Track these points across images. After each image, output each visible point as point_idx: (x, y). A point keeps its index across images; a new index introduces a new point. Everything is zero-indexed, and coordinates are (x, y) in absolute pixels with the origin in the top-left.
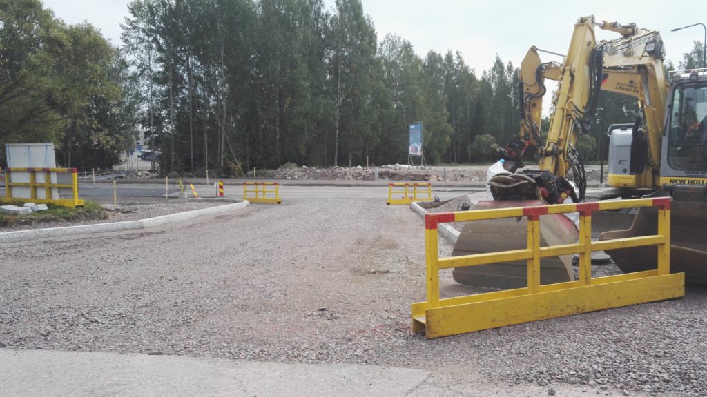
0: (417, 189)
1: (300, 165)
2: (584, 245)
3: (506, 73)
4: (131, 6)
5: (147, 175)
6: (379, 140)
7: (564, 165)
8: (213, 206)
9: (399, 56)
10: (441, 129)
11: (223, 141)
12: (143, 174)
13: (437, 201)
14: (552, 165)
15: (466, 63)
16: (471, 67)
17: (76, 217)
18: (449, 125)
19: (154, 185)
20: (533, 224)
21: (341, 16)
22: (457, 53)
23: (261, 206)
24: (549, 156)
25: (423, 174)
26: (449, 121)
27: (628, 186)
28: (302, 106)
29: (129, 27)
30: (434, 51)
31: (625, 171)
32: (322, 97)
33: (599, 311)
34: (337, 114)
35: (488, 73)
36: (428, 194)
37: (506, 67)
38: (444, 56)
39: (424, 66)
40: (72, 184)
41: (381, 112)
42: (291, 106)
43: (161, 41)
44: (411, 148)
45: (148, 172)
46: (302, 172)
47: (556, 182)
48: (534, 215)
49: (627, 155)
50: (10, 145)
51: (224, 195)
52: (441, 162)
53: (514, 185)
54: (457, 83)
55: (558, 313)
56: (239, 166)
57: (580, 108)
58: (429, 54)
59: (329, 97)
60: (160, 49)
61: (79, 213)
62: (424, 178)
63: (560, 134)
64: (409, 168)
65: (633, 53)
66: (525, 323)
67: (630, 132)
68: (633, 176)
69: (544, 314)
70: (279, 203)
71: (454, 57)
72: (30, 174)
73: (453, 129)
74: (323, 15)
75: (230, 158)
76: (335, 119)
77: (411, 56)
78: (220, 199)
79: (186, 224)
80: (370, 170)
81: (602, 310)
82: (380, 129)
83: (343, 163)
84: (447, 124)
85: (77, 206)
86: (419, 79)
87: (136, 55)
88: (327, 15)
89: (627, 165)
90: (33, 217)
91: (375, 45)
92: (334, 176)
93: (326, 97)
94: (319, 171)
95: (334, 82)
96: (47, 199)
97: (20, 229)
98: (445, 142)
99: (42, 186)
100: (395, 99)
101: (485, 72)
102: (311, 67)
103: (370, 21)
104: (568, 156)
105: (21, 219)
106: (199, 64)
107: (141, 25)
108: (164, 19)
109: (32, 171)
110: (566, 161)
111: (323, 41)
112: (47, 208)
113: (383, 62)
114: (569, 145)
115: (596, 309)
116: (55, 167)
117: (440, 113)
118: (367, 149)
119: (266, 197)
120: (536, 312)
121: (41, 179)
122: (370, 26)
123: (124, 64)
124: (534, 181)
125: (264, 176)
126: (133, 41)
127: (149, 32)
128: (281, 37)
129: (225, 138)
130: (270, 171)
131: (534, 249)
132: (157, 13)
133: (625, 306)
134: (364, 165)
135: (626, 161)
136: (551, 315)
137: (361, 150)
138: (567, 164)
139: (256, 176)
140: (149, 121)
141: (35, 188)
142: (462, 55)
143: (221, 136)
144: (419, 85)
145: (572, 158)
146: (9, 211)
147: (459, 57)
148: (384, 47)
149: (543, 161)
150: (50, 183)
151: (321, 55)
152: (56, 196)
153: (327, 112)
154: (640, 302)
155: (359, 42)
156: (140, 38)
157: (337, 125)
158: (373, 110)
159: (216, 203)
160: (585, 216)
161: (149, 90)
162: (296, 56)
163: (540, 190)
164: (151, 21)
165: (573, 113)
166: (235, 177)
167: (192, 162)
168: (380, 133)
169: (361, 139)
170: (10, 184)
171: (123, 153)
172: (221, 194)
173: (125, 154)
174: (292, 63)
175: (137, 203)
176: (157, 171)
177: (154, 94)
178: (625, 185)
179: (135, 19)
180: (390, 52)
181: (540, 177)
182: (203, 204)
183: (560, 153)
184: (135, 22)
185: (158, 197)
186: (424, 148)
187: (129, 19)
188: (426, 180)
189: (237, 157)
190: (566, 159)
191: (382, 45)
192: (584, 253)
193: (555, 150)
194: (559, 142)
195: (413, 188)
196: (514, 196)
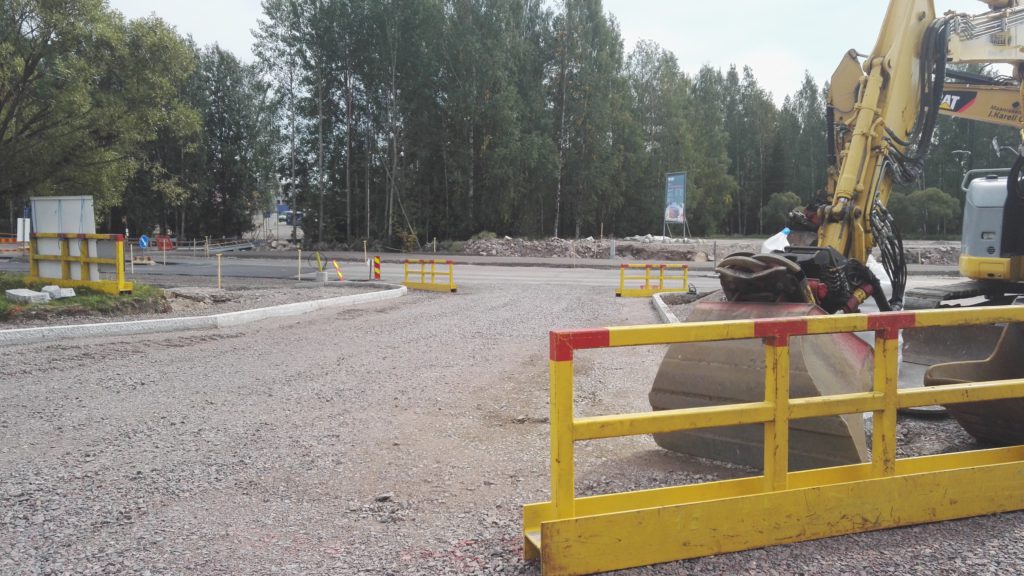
0: (665, 272)
1: (500, 235)
2: (882, 395)
3: (819, 99)
4: (267, 5)
5: (285, 246)
6: (621, 198)
7: (862, 239)
8: (357, 293)
9: (655, 73)
10: (718, 183)
11: (391, 199)
12: (278, 245)
13: (692, 292)
14: (840, 237)
15: (760, 85)
16: (767, 91)
17: (118, 309)
18: (731, 178)
19: (290, 260)
20: (775, 354)
21: (569, 15)
22: (746, 69)
23: (425, 295)
24: (837, 221)
25: (686, 250)
26: (731, 171)
27: (996, 277)
28: (507, 147)
29: (264, 34)
30: (710, 67)
31: (991, 251)
32: (537, 135)
33: (911, 526)
34: (559, 161)
35: (792, 100)
36: (682, 281)
37: (820, 90)
38: (725, 75)
39: (694, 90)
40: (115, 258)
41: (626, 158)
42: (491, 147)
43: (308, 54)
44: (668, 211)
45: (286, 243)
46: (503, 244)
47: (844, 269)
48: (777, 336)
49: (996, 223)
50: (36, 198)
51: (382, 278)
52: (717, 233)
53: (761, 274)
54: (746, 115)
55: (822, 530)
56: (414, 235)
57: (900, 134)
58: (701, 71)
59: (546, 135)
60: (307, 66)
61: (123, 303)
62: (686, 256)
63: (858, 182)
64: (664, 242)
65: (1010, 40)
66: (753, 550)
67: (1003, 182)
68: (1006, 260)
69: (794, 533)
70: (453, 291)
71: (741, 75)
72: (61, 243)
73: (735, 183)
74: (542, 14)
75: (401, 223)
76: (556, 167)
77: (675, 74)
78: (372, 283)
79: (286, 324)
80: (604, 243)
81: (917, 525)
82: (623, 182)
83: (567, 232)
84: (726, 176)
85: (122, 292)
86: (685, 108)
87: (273, 74)
88: (549, 14)
89: (996, 240)
90: (49, 307)
91: (620, 58)
92: (550, 251)
93: (542, 135)
94: (529, 243)
95: (556, 113)
96: (83, 279)
97: (28, 325)
98: (723, 203)
99: (77, 261)
100: (649, 137)
101: (787, 99)
102: (523, 91)
103: (613, 23)
104: (871, 221)
105: (30, 309)
106: (362, 87)
107: (281, 31)
108: (313, 21)
109: (65, 239)
110: (867, 232)
111: (542, 51)
112: (73, 294)
113: (631, 82)
114: (875, 202)
115: (902, 523)
116: (94, 232)
117: (716, 159)
118: (604, 212)
119: (436, 282)
120: (777, 527)
121: (76, 249)
122: (613, 29)
123: (261, 88)
124: (797, 267)
125: (448, 250)
126: (268, 54)
127: (290, 41)
128: (478, 46)
129: (395, 194)
130: (458, 243)
131: (775, 402)
132: (303, 14)
133: (967, 518)
134: (596, 236)
135: (994, 233)
136: (808, 534)
137: (594, 213)
138: (871, 236)
139: (438, 250)
140: (290, 167)
141: (68, 264)
142: (753, 73)
143: (390, 191)
144: (686, 116)
145: (880, 224)
146: (18, 297)
147: (748, 75)
148: (634, 61)
149: (825, 230)
150: (88, 256)
151: (539, 74)
152: (96, 277)
153: (545, 158)
154: (999, 510)
155: (594, 54)
156: (279, 51)
157: (558, 175)
158: (613, 154)
159: (362, 289)
160: (885, 339)
161: (289, 124)
162: (500, 73)
163: (809, 285)
164: (295, 26)
165: (885, 143)
166: (408, 251)
167: (348, 228)
168: (624, 188)
169: (594, 196)
170: (36, 257)
171: (257, 213)
172: (377, 276)
173: (261, 216)
174: (495, 84)
175: (252, 286)
176: (299, 241)
177: (298, 130)
178: (991, 275)
179: (272, 22)
180: (643, 67)
181: (812, 259)
182: (343, 290)
183: (857, 217)
184: (272, 27)
185: (287, 278)
186: (687, 211)
187: (263, 23)
188: (689, 260)
189: (411, 223)
190: (869, 228)
191: (630, 57)
192: (883, 411)
193: (847, 211)
194: (856, 196)
195: (658, 272)
196: (764, 294)
